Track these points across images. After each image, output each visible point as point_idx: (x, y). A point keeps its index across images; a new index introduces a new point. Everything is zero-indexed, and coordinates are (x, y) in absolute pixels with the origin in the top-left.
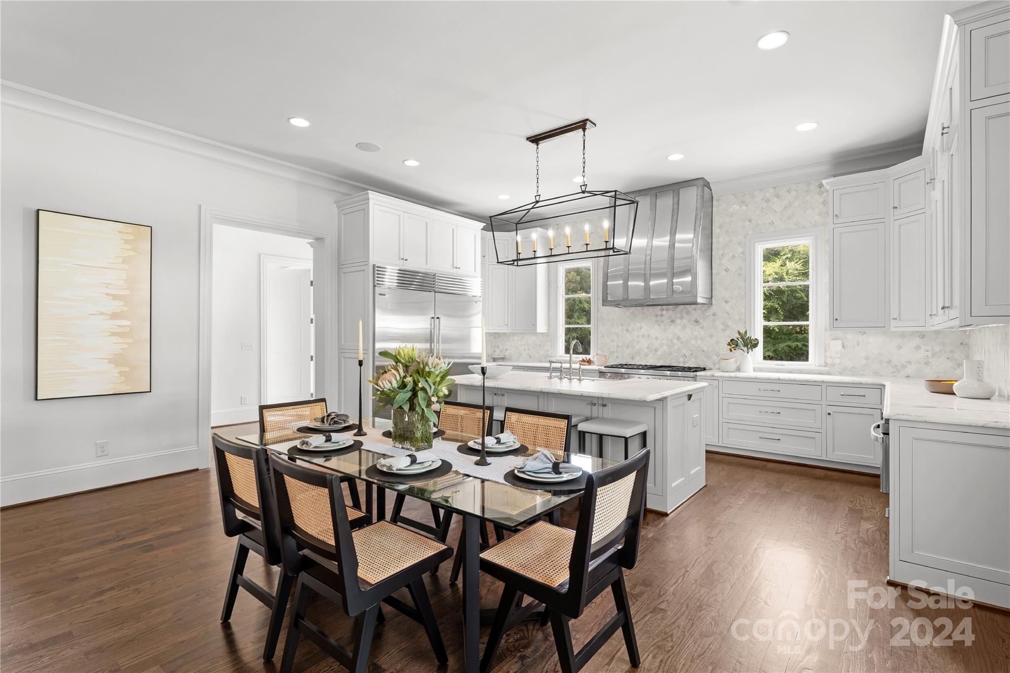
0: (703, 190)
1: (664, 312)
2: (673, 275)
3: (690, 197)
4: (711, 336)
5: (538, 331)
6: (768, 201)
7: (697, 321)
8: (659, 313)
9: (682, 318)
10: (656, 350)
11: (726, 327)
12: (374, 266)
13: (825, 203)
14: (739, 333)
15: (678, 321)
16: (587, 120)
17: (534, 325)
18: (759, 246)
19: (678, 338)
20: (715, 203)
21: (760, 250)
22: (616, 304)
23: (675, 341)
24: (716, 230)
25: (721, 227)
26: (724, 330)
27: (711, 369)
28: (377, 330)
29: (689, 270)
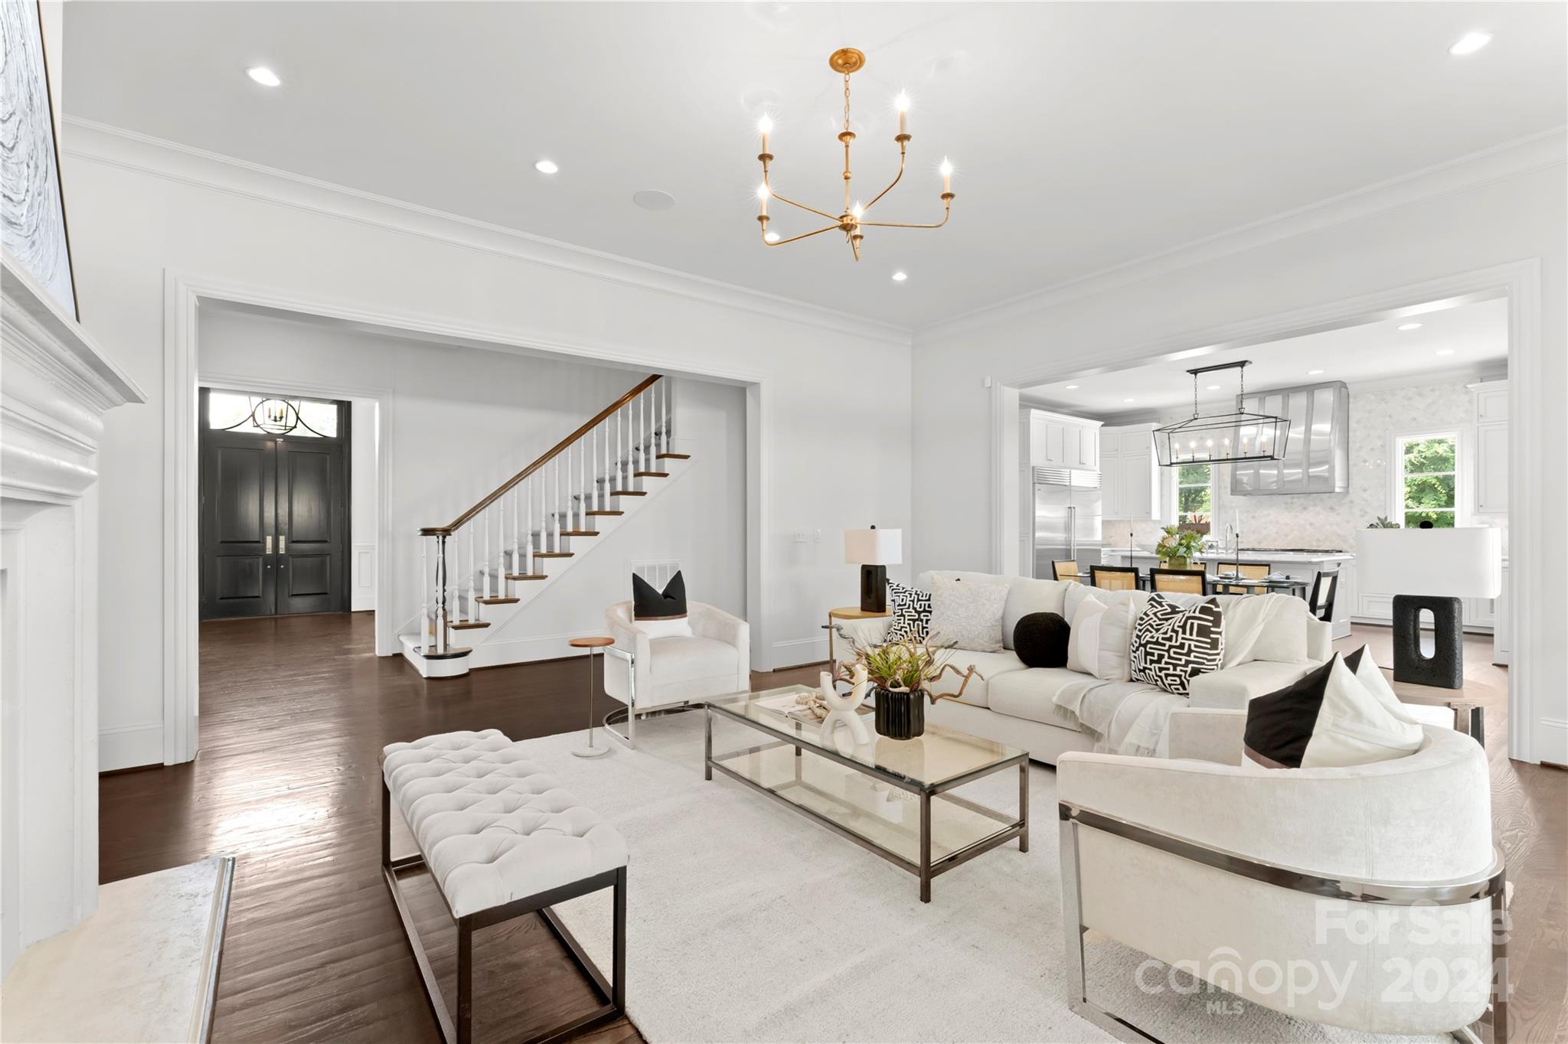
0: (1340, 392)
1: (1295, 500)
2: (1310, 465)
3: (1326, 398)
4: (1348, 522)
5: (1153, 518)
6: (1410, 399)
7: (1332, 508)
8: (1290, 501)
9: (1315, 505)
10: (1286, 536)
11: (1364, 513)
12: (1033, 468)
13: (1470, 402)
14: (1379, 519)
15: (1311, 508)
16: (1246, 361)
17: (1149, 513)
18: (1400, 440)
19: (1311, 524)
20: (1351, 400)
21: (1401, 443)
22: (1246, 494)
23: (1308, 527)
24: (1353, 424)
25: (1358, 422)
26: (1362, 516)
27: (1347, 552)
28: (1037, 519)
29: (1326, 460)
